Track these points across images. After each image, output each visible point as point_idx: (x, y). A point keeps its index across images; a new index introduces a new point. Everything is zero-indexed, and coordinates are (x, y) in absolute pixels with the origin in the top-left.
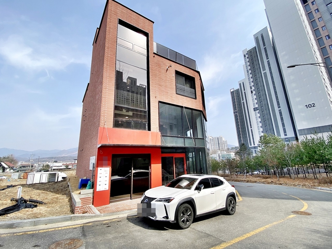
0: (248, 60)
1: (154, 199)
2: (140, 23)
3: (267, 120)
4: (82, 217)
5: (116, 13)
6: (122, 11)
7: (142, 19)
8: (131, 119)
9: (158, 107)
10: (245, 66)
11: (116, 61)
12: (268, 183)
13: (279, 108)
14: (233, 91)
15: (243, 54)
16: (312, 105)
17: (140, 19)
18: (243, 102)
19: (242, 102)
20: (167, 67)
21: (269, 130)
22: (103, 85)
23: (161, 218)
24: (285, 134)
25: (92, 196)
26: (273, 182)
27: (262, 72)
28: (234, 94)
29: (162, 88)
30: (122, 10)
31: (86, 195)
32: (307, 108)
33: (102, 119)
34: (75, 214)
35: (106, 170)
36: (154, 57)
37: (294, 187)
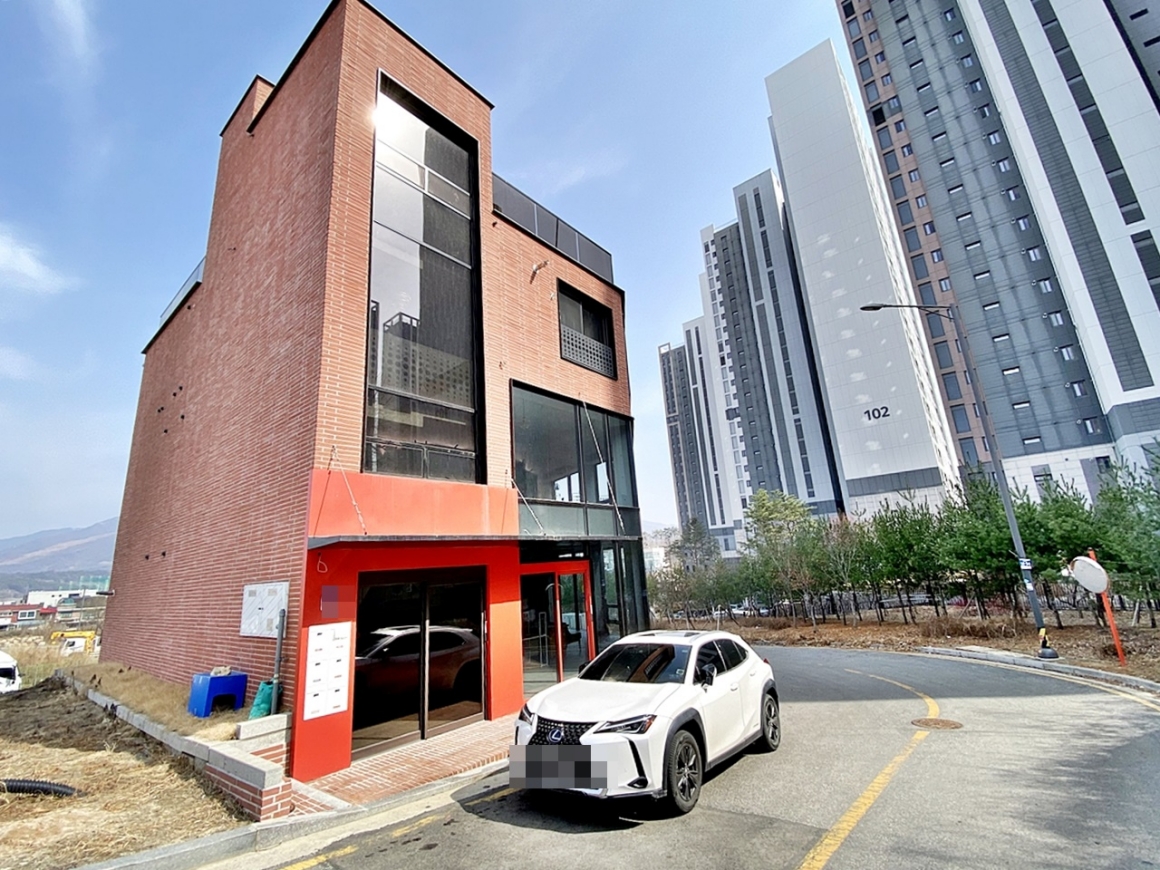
0: (714, 261)
1: (585, 726)
2: (449, 101)
3: (762, 448)
4: (294, 830)
5: (370, 51)
6: (389, 46)
7: (455, 86)
8: (420, 439)
9: (508, 400)
10: (706, 278)
11: (374, 224)
12: (793, 643)
13: (794, 413)
14: (667, 353)
15: (702, 240)
16: (882, 412)
17: (449, 88)
18: (696, 390)
19: (692, 387)
20: (535, 267)
21: (767, 479)
22: (326, 308)
23: (623, 787)
24: (810, 490)
25: (284, 743)
26: (805, 639)
27: (754, 304)
28: (669, 362)
29: (521, 335)
30: (390, 42)
31: (262, 739)
32: (870, 419)
33: (324, 438)
34: (263, 823)
35: (337, 637)
36: (494, 224)
37: (865, 650)
